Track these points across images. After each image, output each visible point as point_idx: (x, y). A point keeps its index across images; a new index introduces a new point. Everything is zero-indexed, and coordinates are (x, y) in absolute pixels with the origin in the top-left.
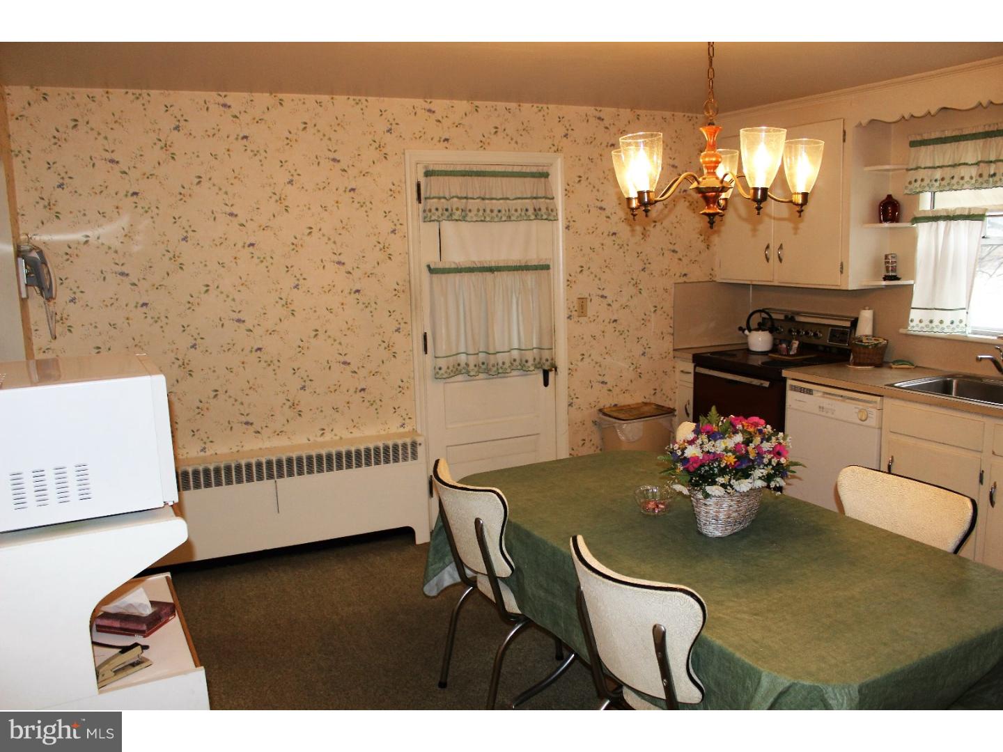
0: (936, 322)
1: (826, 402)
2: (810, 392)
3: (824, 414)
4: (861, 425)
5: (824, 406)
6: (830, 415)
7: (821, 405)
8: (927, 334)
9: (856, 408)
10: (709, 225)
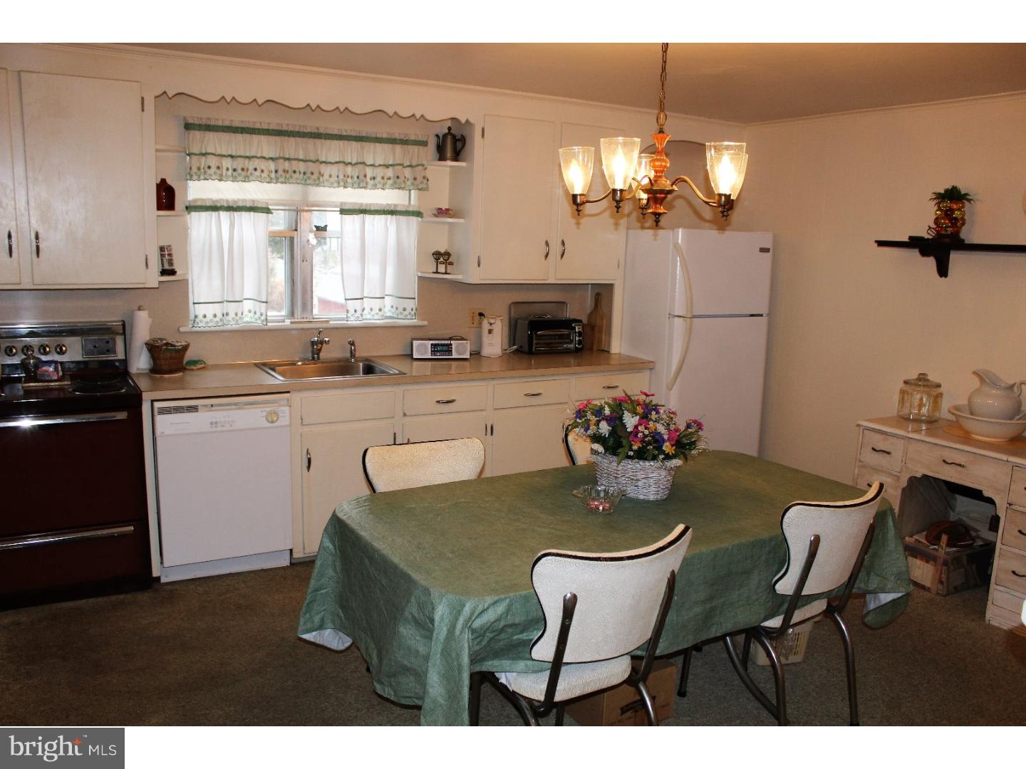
0: (232, 315)
1: (219, 415)
2: (194, 409)
3: (219, 429)
4: (275, 427)
5: (218, 420)
6: (227, 427)
7: (214, 420)
8: (213, 329)
9: (262, 411)
10: (655, 223)
